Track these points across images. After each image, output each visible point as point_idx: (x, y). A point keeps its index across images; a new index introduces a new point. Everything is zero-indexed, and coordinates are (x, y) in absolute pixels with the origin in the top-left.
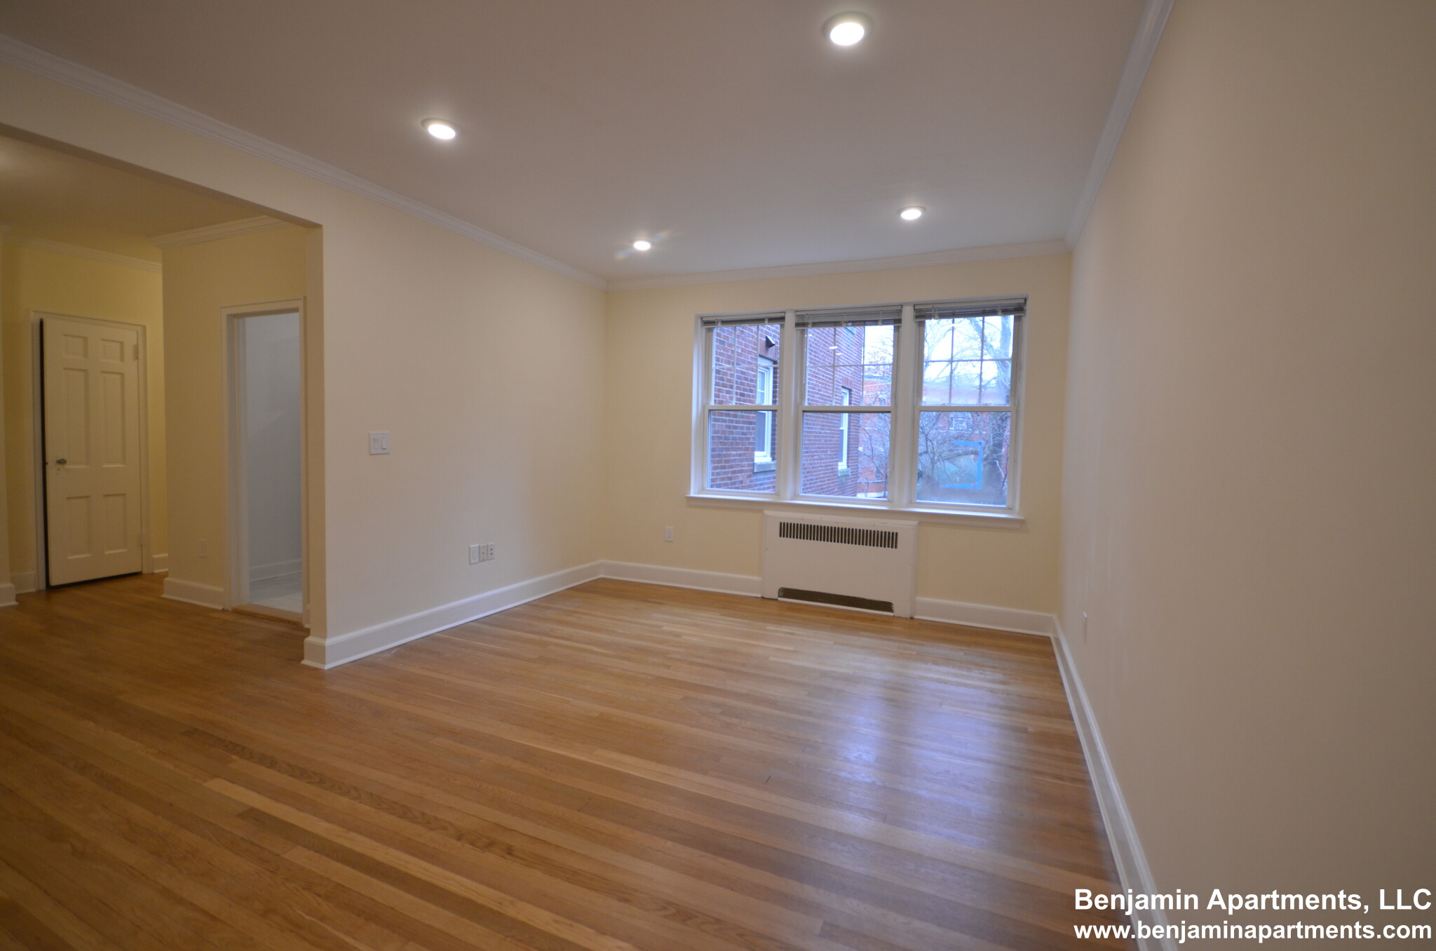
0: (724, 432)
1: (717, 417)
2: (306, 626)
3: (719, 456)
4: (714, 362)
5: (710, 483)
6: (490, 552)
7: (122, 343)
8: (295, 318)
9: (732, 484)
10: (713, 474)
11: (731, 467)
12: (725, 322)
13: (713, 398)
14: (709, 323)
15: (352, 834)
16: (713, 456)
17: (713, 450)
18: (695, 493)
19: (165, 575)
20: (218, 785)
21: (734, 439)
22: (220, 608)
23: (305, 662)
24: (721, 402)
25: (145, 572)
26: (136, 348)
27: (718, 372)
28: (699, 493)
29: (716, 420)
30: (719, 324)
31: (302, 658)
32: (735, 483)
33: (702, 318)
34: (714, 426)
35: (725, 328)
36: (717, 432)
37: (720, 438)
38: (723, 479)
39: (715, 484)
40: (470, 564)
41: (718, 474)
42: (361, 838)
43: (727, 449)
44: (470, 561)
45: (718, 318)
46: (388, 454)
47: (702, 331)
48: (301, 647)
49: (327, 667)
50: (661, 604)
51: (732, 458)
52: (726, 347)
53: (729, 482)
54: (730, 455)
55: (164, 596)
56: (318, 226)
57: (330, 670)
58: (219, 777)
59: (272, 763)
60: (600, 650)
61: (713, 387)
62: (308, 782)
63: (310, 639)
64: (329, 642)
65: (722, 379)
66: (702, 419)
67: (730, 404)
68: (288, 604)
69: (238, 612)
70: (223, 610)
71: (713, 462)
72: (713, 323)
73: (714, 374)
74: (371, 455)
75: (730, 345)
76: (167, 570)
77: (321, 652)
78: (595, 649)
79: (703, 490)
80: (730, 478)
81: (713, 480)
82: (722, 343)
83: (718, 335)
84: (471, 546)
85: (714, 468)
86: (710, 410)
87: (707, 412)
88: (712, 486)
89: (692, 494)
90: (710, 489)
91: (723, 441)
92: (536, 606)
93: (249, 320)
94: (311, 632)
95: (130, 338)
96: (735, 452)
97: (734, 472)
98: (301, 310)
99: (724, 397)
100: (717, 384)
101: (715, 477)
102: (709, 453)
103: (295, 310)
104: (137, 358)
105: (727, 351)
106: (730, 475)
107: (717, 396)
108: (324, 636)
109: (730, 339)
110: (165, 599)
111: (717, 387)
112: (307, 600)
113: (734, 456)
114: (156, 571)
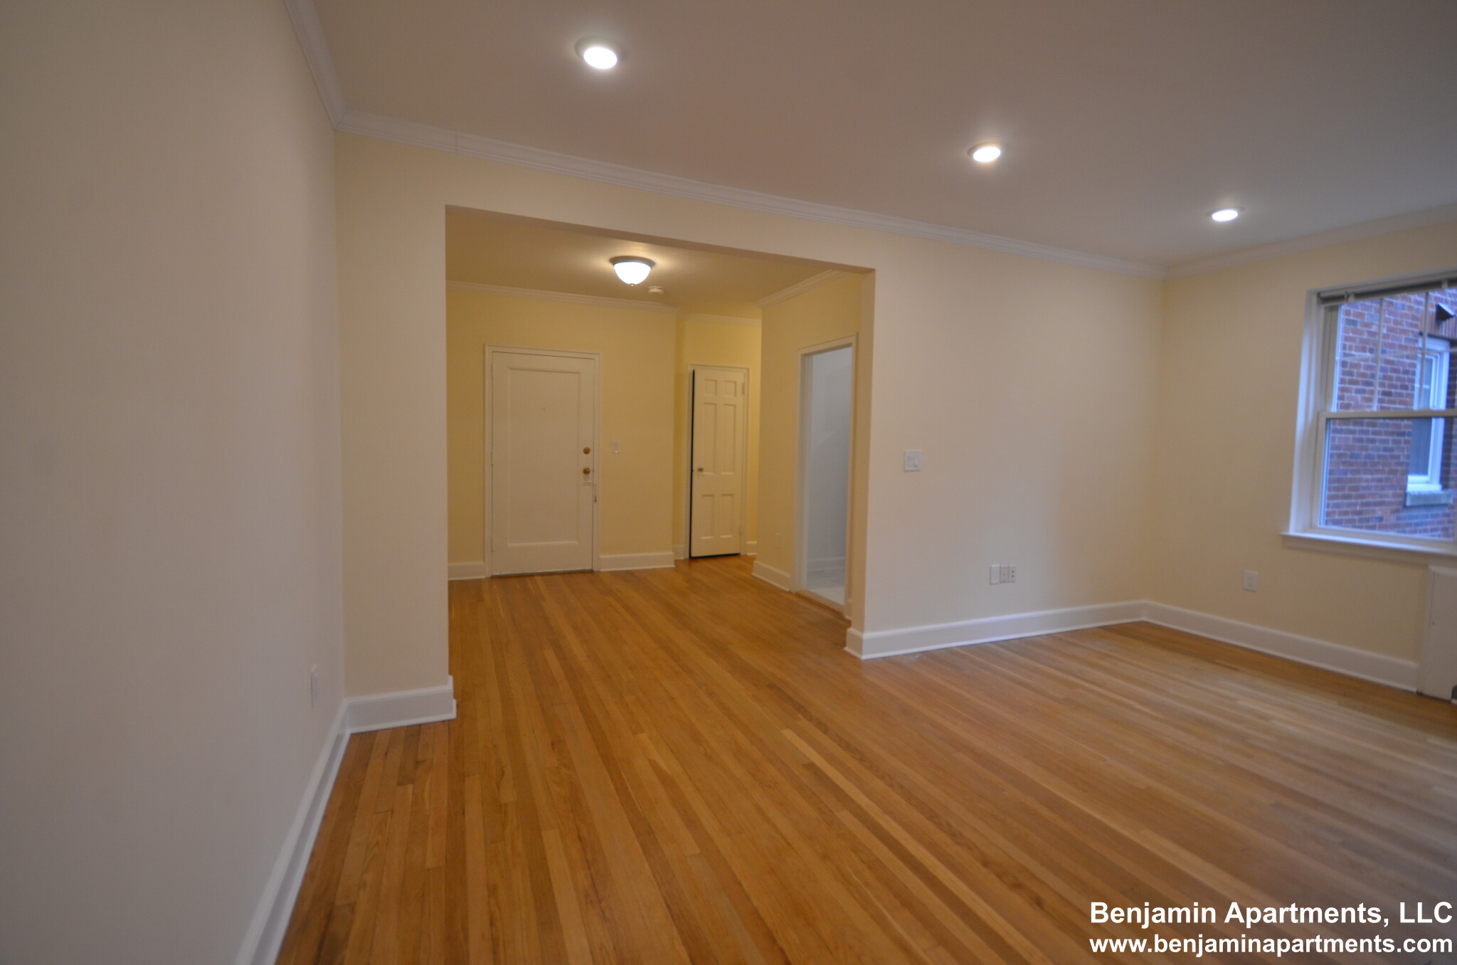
0: (1349, 448)
1: (1339, 427)
2: (847, 617)
3: (1339, 480)
4: (1339, 351)
5: (1323, 518)
6: (1011, 574)
7: (735, 383)
8: (849, 351)
9: (1361, 520)
10: (1328, 506)
11: (1362, 496)
12: (1360, 295)
13: (1335, 401)
14: (1330, 300)
15: (888, 818)
16: (1330, 481)
17: (1331, 472)
18: (1296, 531)
19: (753, 558)
20: (789, 734)
21: (1368, 457)
22: (787, 590)
23: (847, 649)
24: (1347, 406)
25: (742, 554)
26: (743, 385)
27: (1344, 364)
28: (1304, 531)
29: (1336, 431)
30: (1352, 299)
31: (844, 644)
32: (1368, 520)
33: (1319, 294)
34: (1334, 439)
35: (1360, 302)
36: (1338, 447)
37: (1340, 456)
38: (1346, 513)
39: (1331, 519)
40: (991, 584)
41: (1337, 506)
42: (896, 825)
43: (1358, 472)
44: (990, 580)
45: (1349, 291)
46: (918, 471)
47: (1320, 312)
48: (844, 635)
49: (864, 657)
50: (1235, 669)
51: (1364, 484)
52: (1359, 327)
53: (1357, 518)
54: (1360, 480)
55: (753, 574)
56: (872, 271)
57: (866, 660)
58: (790, 728)
59: (826, 731)
60: (1144, 709)
61: (1337, 385)
62: (853, 757)
63: (851, 630)
64: (867, 635)
65: (1351, 374)
66: (1313, 432)
67: (1368, 410)
68: (834, 595)
69: (799, 595)
70: (790, 592)
71: (1330, 489)
72: (1341, 298)
73: (1338, 370)
74: (905, 471)
75: (1367, 325)
76: (755, 554)
77: (859, 643)
78: (1138, 706)
79: (1311, 527)
80: (1360, 513)
81: (1328, 514)
82: (1354, 323)
83: (1348, 313)
84: (993, 566)
85: (1330, 497)
86: (1328, 420)
87: (1323, 422)
88: (1327, 523)
89: (1293, 531)
90: (1323, 526)
91: (1348, 459)
92: (1061, 640)
93: (815, 357)
94: (853, 623)
95: (739, 377)
96: (1369, 477)
97: (1367, 504)
98: (854, 345)
99: (1352, 398)
100: (1342, 381)
101: (1330, 509)
102: (1325, 477)
103: (849, 345)
104: (743, 393)
105: (1361, 333)
106: (1358, 508)
107: (1340, 398)
108: (862, 629)
109: (1366, 316)
110: (754, 577)
111: (1342, 385)
112: (849, 594)
113: (1367, 481)
114: (749, 554)
